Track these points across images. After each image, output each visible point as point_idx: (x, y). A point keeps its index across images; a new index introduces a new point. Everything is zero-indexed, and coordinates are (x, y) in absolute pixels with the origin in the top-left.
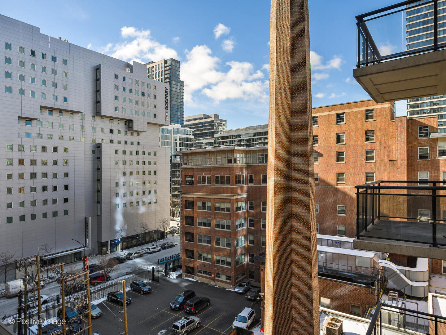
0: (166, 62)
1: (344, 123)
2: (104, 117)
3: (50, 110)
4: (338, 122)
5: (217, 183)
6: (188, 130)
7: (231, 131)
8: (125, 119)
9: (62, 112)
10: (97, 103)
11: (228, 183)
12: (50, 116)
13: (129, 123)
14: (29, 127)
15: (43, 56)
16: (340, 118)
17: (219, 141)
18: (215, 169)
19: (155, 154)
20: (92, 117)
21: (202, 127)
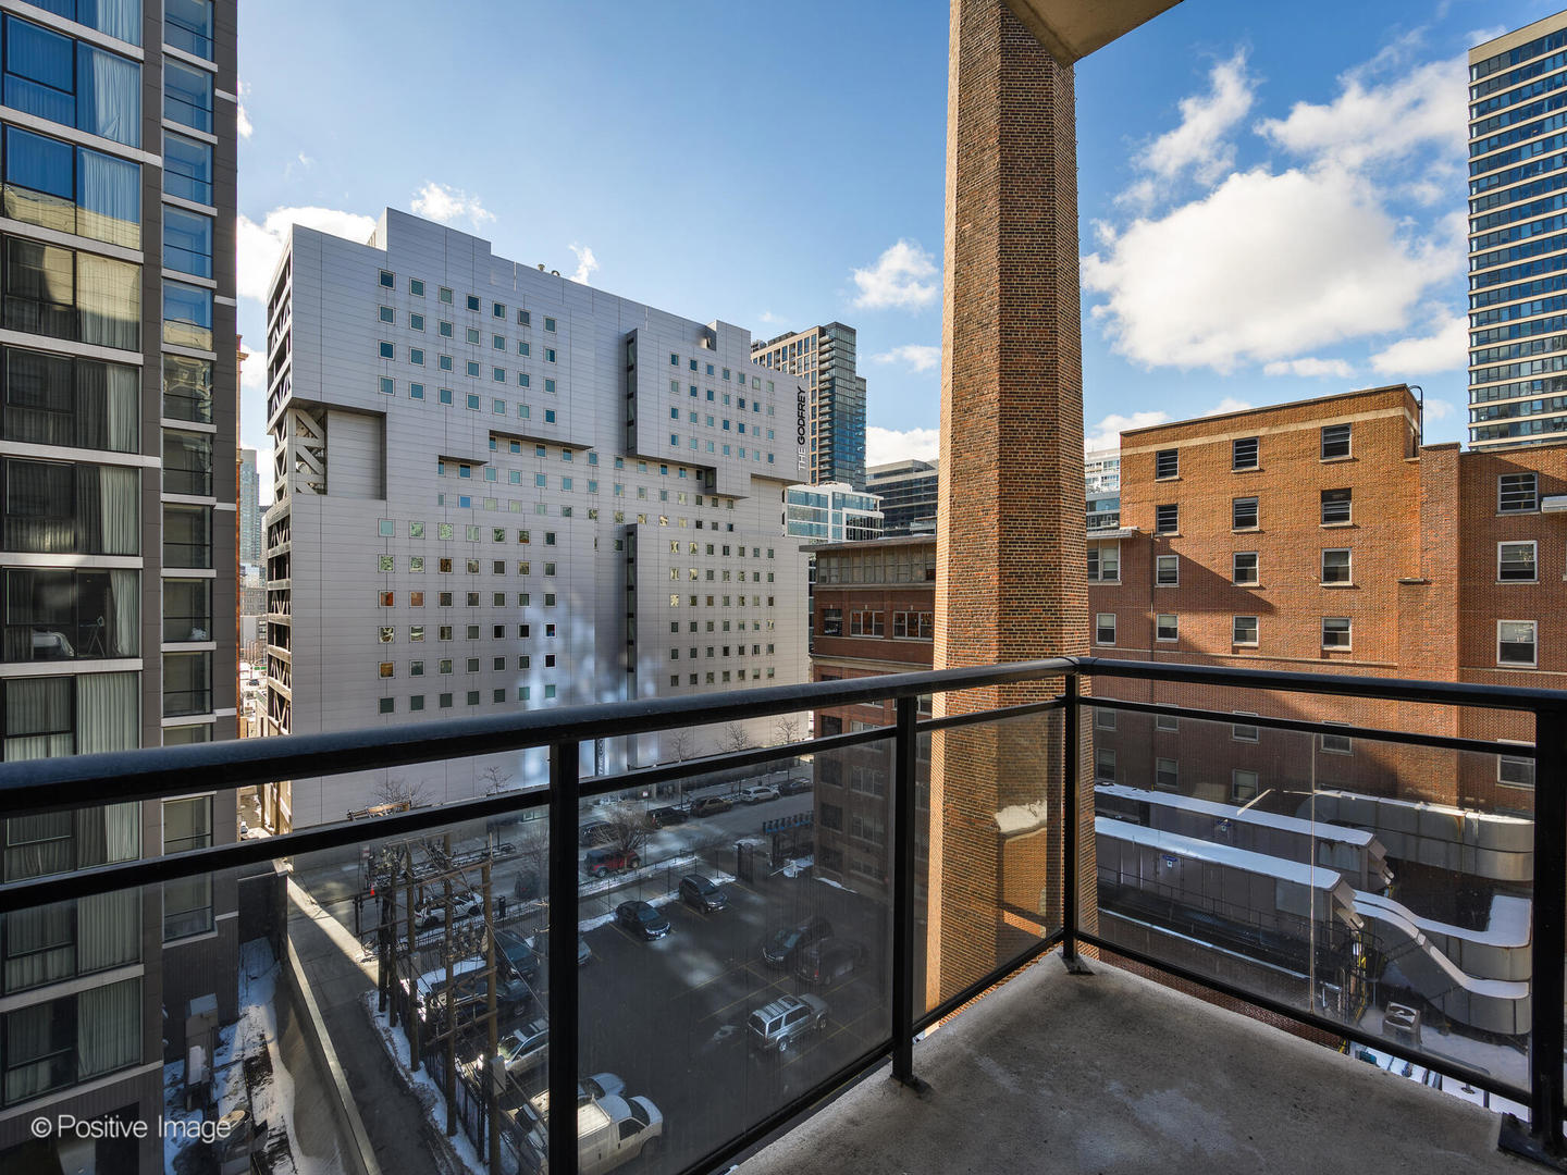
1: (1257, 467)
2: (645, 460)
3: (516, 440)
4: (1238, 466)
8: (699, 466)
9: (544, 448)
10: (629, 426)
12: (515, 458)
13: (706, 475)
14: (464, 481)
15: (498, 310)
16: (1245, 453)
19: (771, 554)
20: (619, 459)
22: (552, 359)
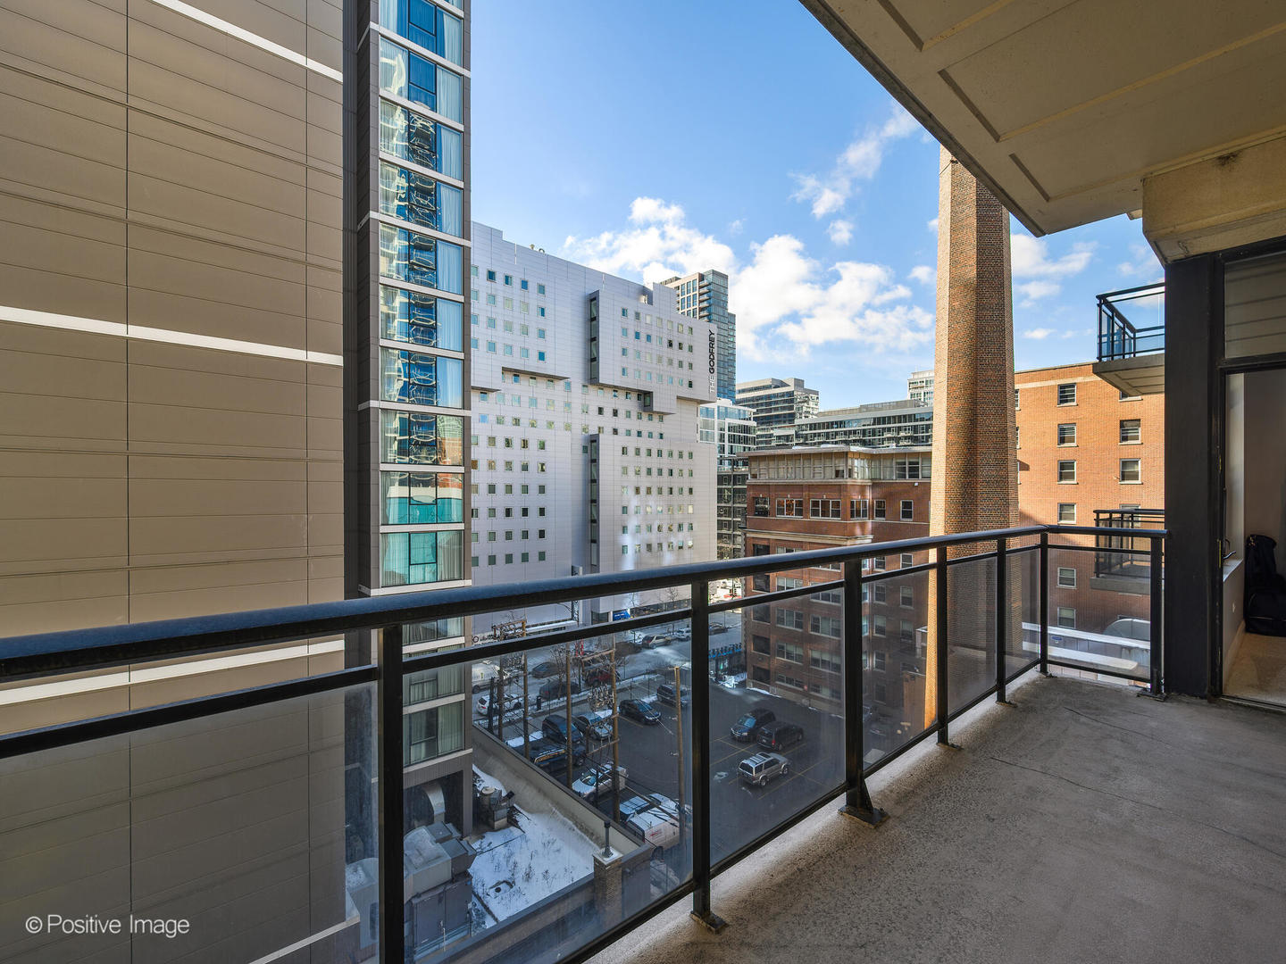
0: (702, 277)
1: (1075, 404)
2: (602, 387)
3: (517, 374)
4: (1061, 402)
5: (815, 513)
6: (744, 411)
7: (830, 413)
8: (639, 391)
9: (535, 379)
10: (592, 360)
11: (837, 514)
12: (516, 386)
13: (645, 397)
14: (484, 404)
15: (507, 280)
16: (1065, 394)
17: (804, 432)
18: (811, 487)
19: (691, 455)
20: (584, 386)
21: (770, 404)
22: (543, 314)
